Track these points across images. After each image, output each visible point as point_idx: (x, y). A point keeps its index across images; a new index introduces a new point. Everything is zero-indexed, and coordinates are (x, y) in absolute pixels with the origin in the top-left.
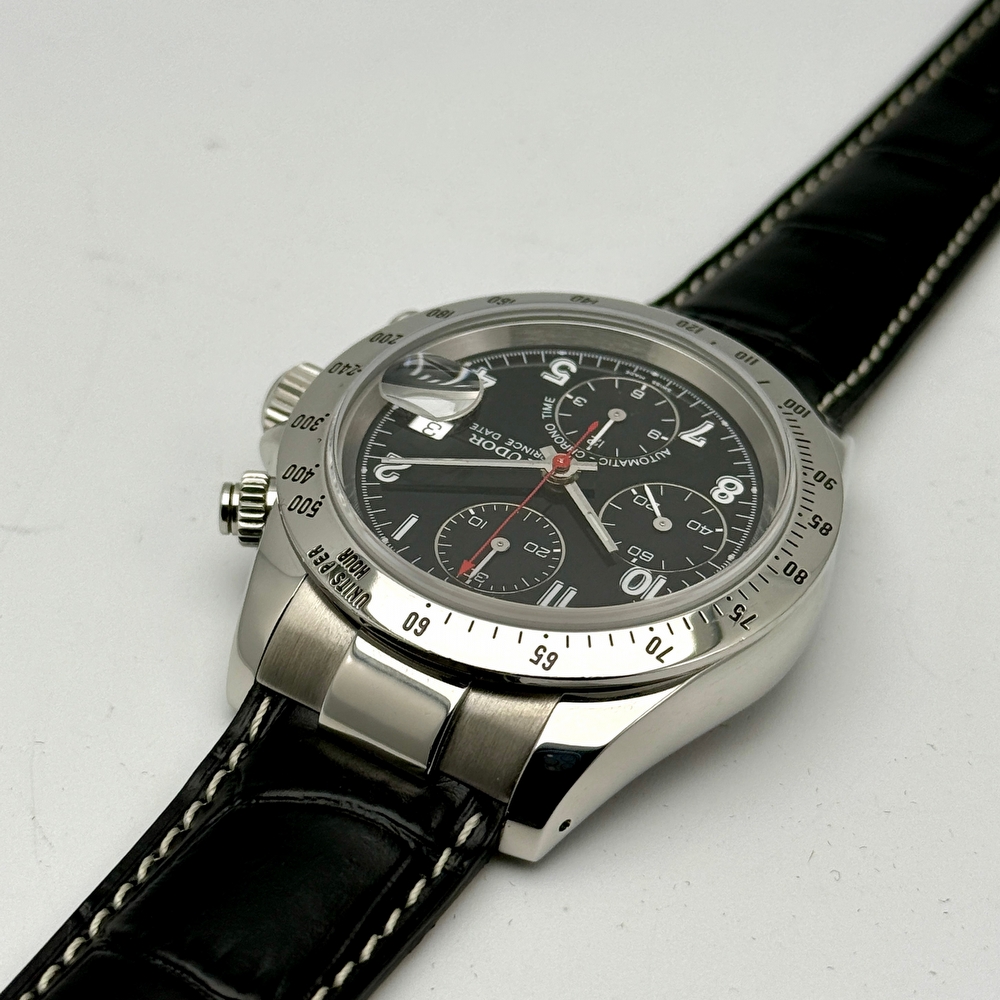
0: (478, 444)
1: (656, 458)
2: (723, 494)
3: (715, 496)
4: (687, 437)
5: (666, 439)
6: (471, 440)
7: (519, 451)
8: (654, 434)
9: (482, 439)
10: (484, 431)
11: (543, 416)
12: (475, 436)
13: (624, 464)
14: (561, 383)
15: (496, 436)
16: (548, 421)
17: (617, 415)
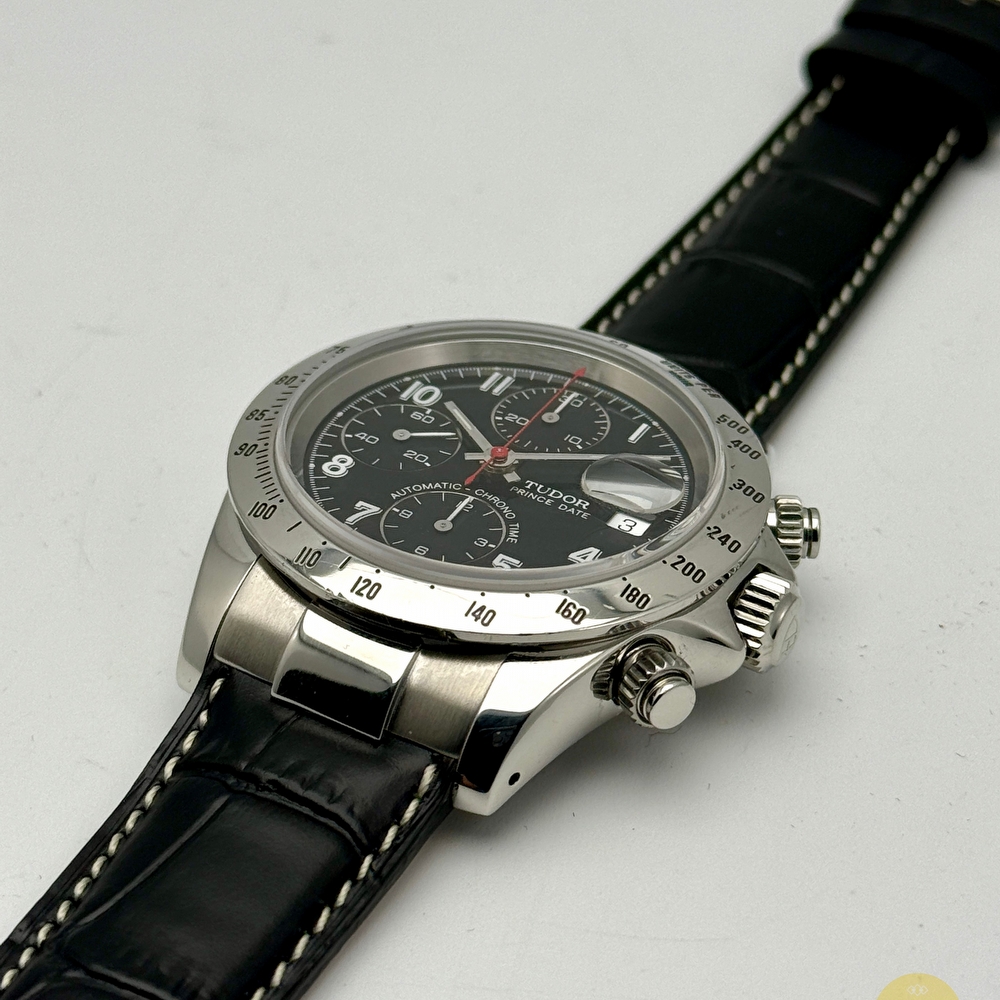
0: (580, 501)
1: (406, 490)
2: (343, 462)
3: (350, 461)
4: (374, 509)
5: (395, 509)
6: (588, 504)
7: (539, 495)
8: (406, 514)
9: (577, 505)
10: (576, 512)
11: (517, 525)
12: (584, 507)
13: (437, 485)
14: (501, 556)
15: (563, 507)
16: (514, 521)
17: (444, 525)
